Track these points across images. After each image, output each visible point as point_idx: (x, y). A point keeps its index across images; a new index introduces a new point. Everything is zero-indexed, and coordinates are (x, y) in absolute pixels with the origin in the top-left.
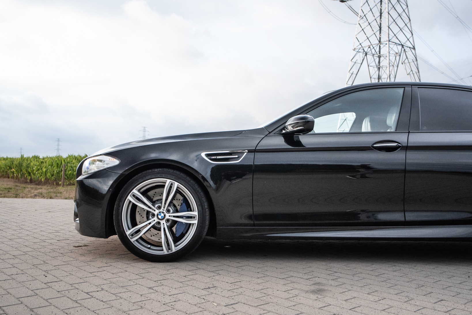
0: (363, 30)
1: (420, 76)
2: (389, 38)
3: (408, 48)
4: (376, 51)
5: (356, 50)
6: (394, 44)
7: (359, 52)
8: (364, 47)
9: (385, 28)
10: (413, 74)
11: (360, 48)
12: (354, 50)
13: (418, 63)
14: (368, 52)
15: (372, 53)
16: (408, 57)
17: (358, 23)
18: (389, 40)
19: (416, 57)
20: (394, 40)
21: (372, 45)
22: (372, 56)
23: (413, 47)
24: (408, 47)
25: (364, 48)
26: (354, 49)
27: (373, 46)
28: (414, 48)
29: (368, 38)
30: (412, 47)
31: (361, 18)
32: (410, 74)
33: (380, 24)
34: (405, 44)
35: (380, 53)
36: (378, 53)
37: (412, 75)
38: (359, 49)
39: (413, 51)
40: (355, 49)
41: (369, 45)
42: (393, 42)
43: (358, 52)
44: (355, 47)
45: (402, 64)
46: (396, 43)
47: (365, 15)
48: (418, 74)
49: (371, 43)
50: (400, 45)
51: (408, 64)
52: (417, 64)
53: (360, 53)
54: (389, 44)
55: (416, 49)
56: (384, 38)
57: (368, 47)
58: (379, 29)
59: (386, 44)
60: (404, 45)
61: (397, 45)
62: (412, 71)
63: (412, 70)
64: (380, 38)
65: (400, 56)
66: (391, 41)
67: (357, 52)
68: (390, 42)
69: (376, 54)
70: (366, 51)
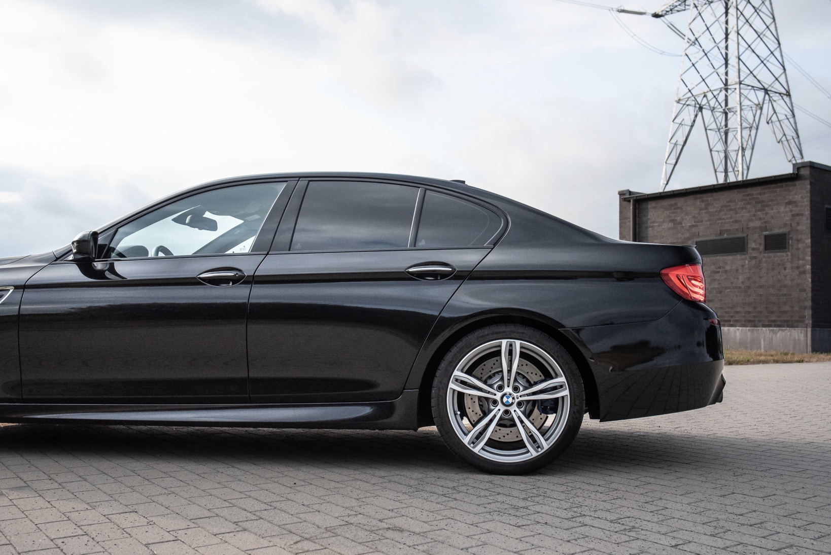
0: (693, 65)
1: (800, 144)
2: (739, 78)
3: (777, 95)
4: (718, 99)
5: (681, 102)
6: (750, 88)
7: (688, 105)
8: (696, 96)
9: (733, 61)
10: (787, 140)
11: (688, 98)
12: (679, 101)
13: (797, 121)
14: (705, 105)
15: (709, 105)
16: (777, 111)
17: (684, 54)
18: (740, 81)
19: (793, 110)
20: (750, 81)
21: (710, 90)
22: (710, 112)
23: (787, 92)
24: (776, 93)
25: (696, 98)
26: (677, 100)
27: (714, 92)
28: (788, 94)
29: (704, 80)
30: (784, 92)
31: (691, 42)
32: (782, 142)
33: (727, 54)
34: (772, 87)
35: (726, 105)
36: (723, 104)
37: (785, 143)
38: (686, 100)
39: (786, 99)
40: (680, 100)
41: (704, 93)
42: (749, 86)
43: (685, 106)
44: (680, 96)
45: (768, 123)
46: (753, 87)
47: (696, 39)
48: (796, 140)
49: (708, 87)
50: (761, 89)
51: (778, 123)
52: (795, 123)
53: (689, 106)
54: (740, 89)
55: (792, 96)
56: (733, 78)
57: (703, 95)
58: (724, 62)
59: (735, 89)
60: (768, 89)
61: (754, 90)
62: (785, 135)
63: (786, 134)
64: (726, 80)
65: (761, 109)
66: (743, 82)
67: (684, 104)
68: (742, 86)
69: (719, 107)
70: (700, 103)
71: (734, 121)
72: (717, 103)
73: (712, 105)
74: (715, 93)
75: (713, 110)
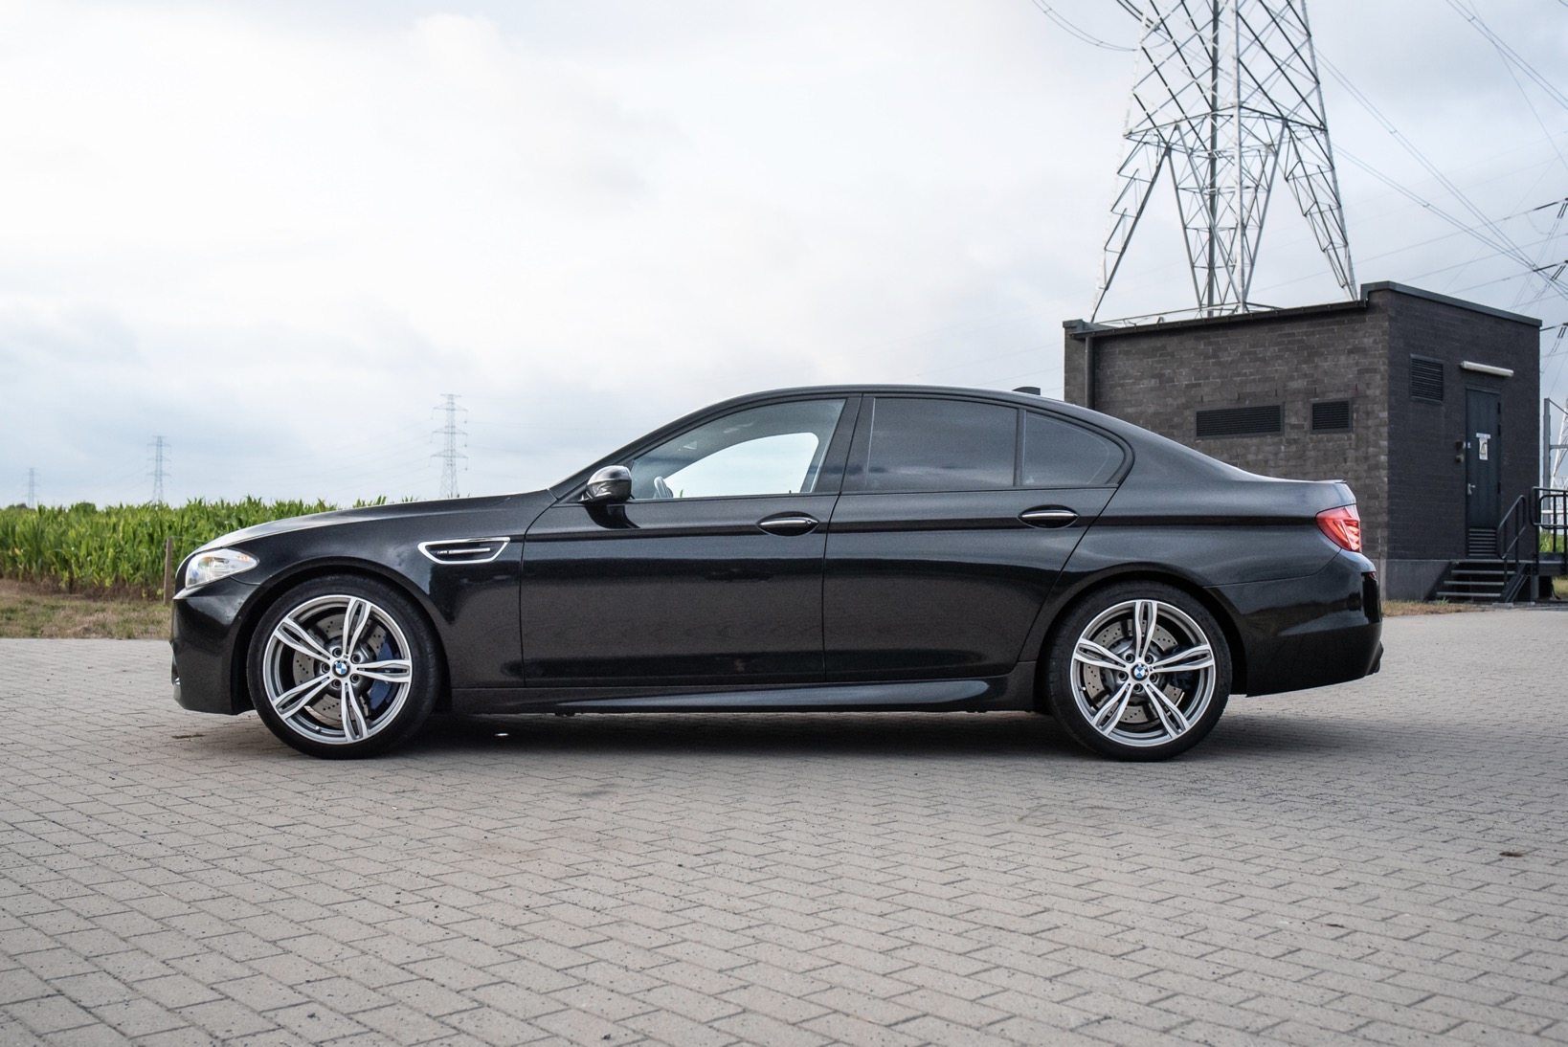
0: (1156, 69)
1: (1342, 220)
2: (1239, 97)
3: (1305, 128)
4: (1200, 135)
5: (1133, 137)
6: (1257, 114)
7: (1145, 143)
8: (1160, 126)
9: (1226, 63)
10: (1321, 213)
11: (1147, 131)
12: (1129, 135)
13: (1338, 177)
14: (1175, 144)
15: (1184, 145)
16: (1303, 159)
17: (1139, 48)
18: (1239, 102)
19: (1332, 157)
20: (1257, 102)
21: (1186, 118)
22: (1185, 156)
23: (1322, 123)
24: (1303, 125)
25: (1160, 130)
26: (1127, 133)
27: (1191, 121)
28: (1324, 130)
29: (1174, 97)
30: (1317, 124)
31: (1152, 26)
32: (1311, 215)
33: (1215, 50)
34: (1295, 114)
35: (1213, 146)
36: (1208, 145)
37: (1317, 216)
38: (1144, 133)
39: (1321, 138)
40: (1131, 133)
41: (1176, 122)
42: (1255, 111)
43: (1141, 144)
44: (1131, 126)
45: (1287, 180)
46: (1262, 113)
47: (1163, 21)
48: (1336, 212)
49: (1183, 113)
50: (1277, 117)
51: (1304, 181)
52: (1335, 181)
53: (1147, 145)
54: (1240, 116)
55: (1329, 132)
56: (1226, 96)
57: (1174, 126)
58: (1210, 65)
59: (1232, 116)
60: (1289, 118)
61: (1265, 119)
62: (1316, 202)
63: (1318, 200)
64: (1214, 98)
65: (1276, 154)
66: (1244, 105)
67: (1140, 142)
68: (1243, 110)
69: (1202, 148)
70: (1167, 140)
71: (1227, 177)
72: (1198, 143)
73: (1190, 144)
74: (1194, 122)
75: (1190, 153)
